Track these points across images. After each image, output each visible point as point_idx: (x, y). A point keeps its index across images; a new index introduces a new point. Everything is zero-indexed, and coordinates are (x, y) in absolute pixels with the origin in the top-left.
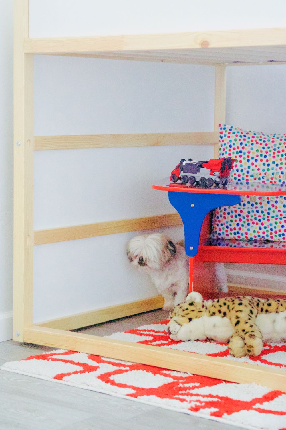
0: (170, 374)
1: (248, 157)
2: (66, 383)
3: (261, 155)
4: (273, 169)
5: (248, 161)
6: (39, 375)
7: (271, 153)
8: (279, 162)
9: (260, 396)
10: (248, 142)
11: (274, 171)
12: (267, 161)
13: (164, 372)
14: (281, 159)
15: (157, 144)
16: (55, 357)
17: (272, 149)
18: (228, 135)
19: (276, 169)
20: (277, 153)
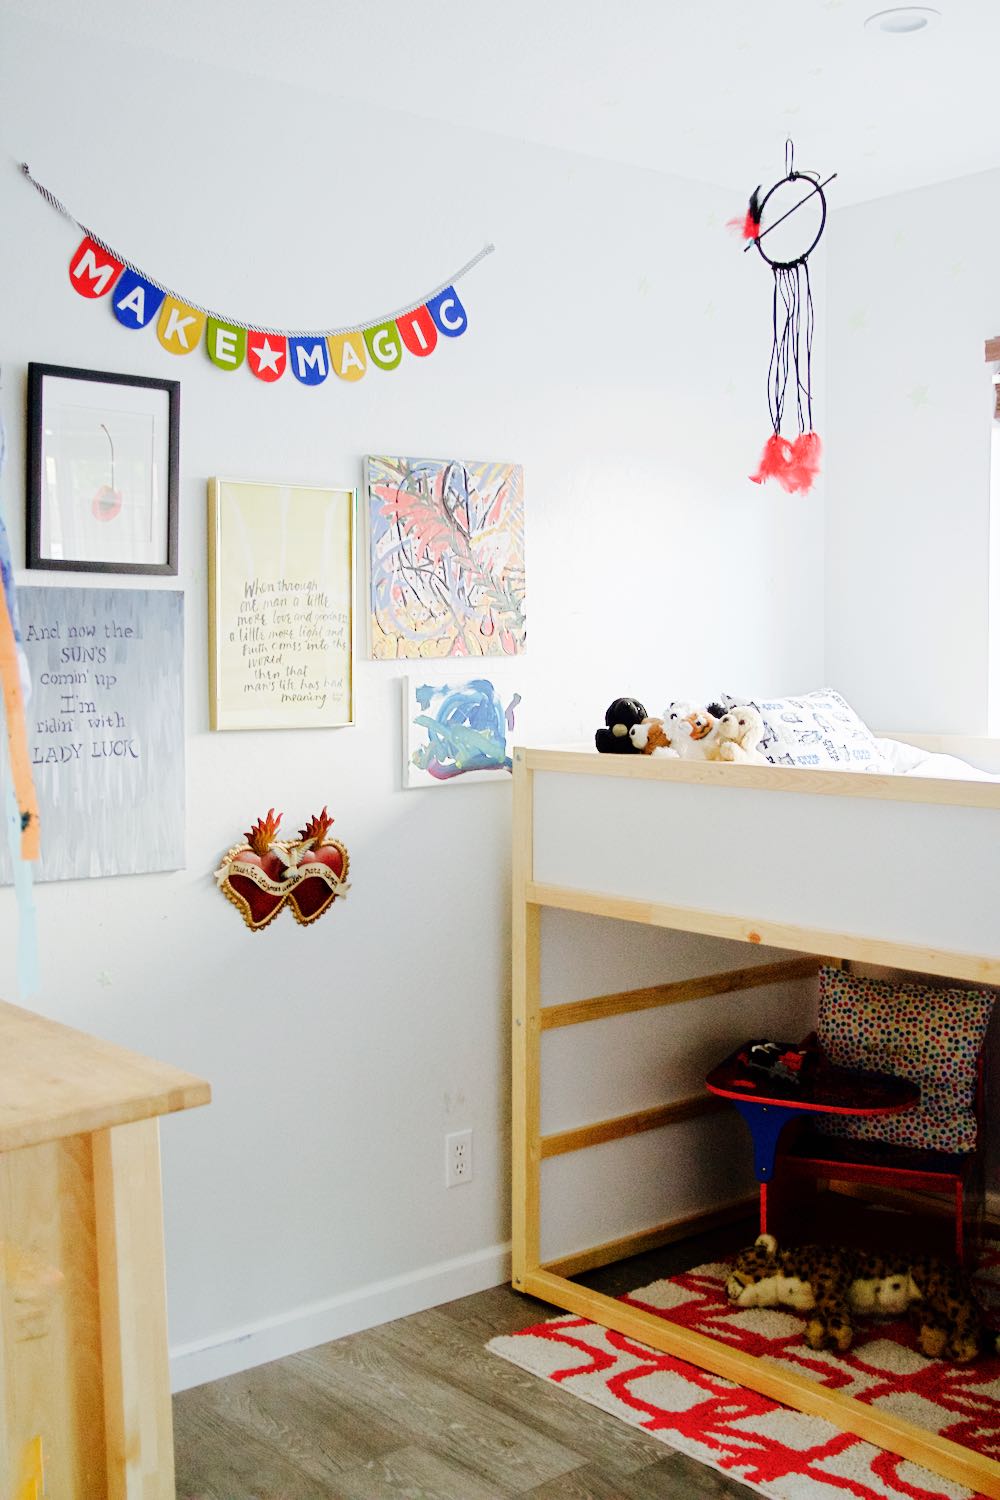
0: (710, 1381)
1: (860, 1019)
2: (566, 1389)
3: (879, 1018)
4: (895, 1040)
5: (860, 1025)
6: (533, 1368)
7: (894, 1015)
8: (904, 1030)
9: (822, 1443)
10: (861, 996)
11: (898, 1043)
12: (888, 1027)
13: (705, 1376)
14: (907, 1026)
15: (731, 989)
16: (561, 1331)
17: (895, 1010)
18: (831, 983)
19: (901, 1041)
20: (902, 1017)
